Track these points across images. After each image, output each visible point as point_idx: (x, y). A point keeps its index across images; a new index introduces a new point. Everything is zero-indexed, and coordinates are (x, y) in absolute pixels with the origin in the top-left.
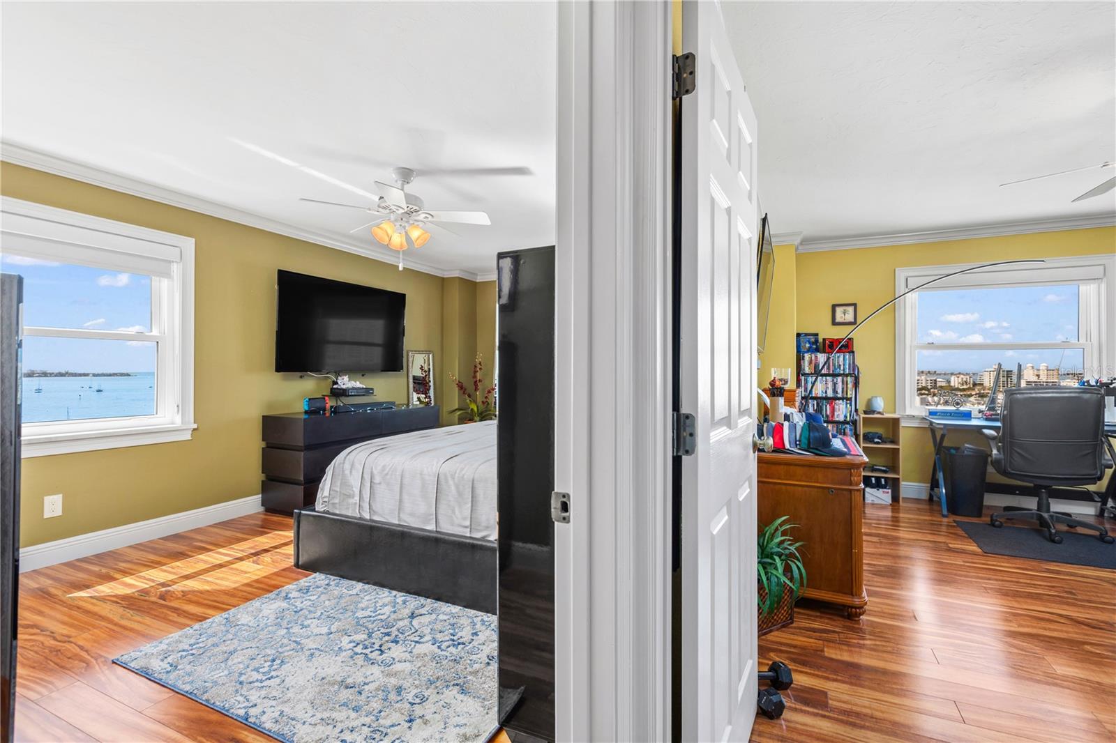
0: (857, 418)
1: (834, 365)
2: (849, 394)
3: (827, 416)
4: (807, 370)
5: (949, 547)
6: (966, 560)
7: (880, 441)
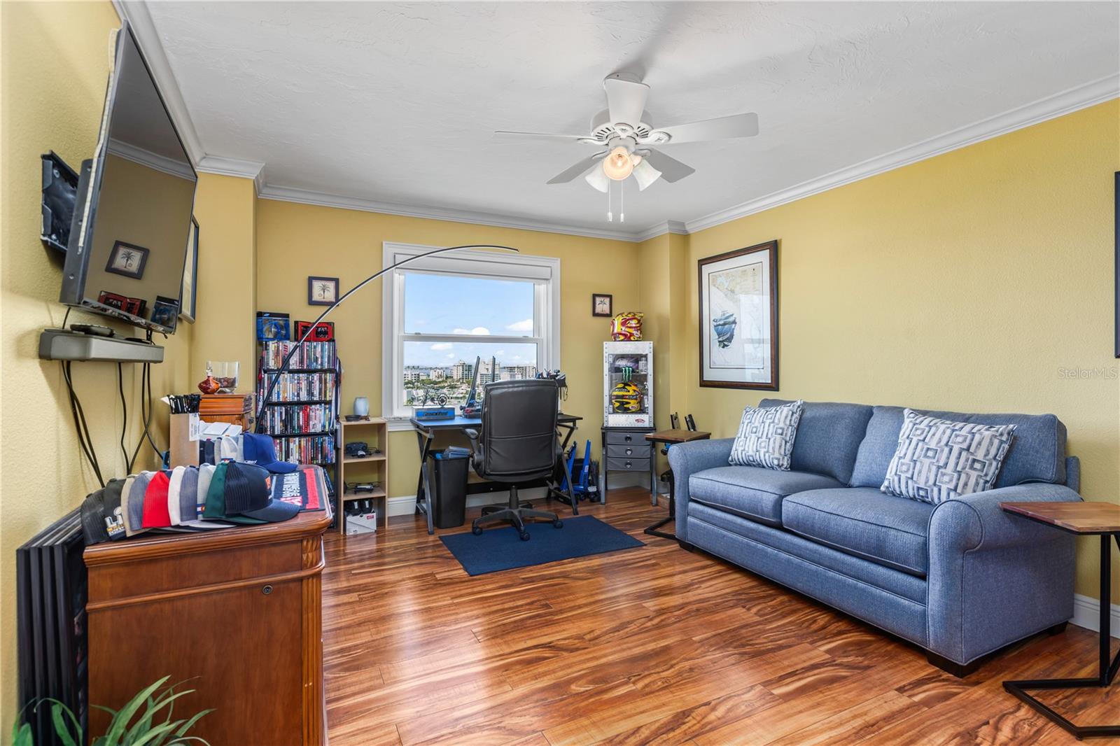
0: (338, 427)
1: (309, 357)
2: (328, 396)
3: (299, 427)
4: (272, 364)
5: (436, 580)
6: (454, 594)
7: (364, 453)
